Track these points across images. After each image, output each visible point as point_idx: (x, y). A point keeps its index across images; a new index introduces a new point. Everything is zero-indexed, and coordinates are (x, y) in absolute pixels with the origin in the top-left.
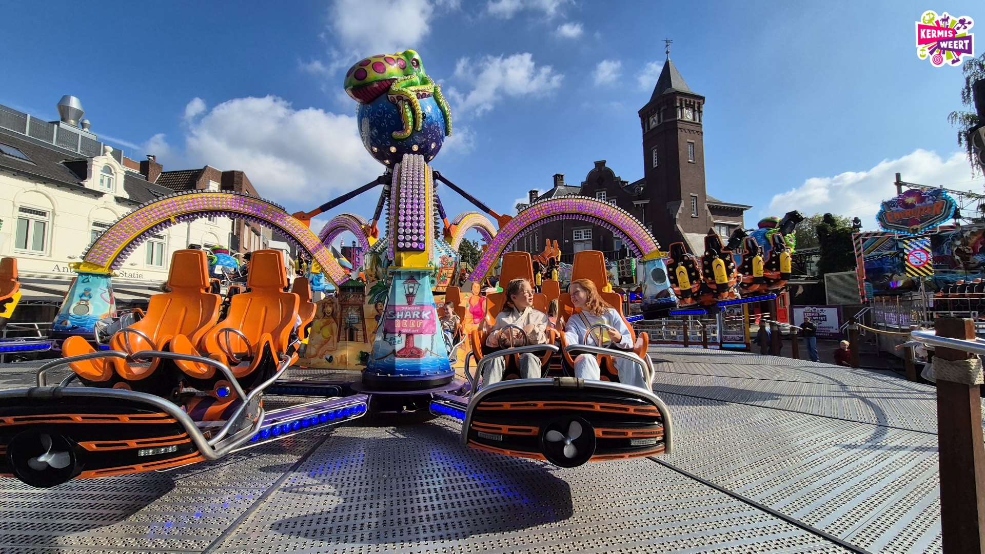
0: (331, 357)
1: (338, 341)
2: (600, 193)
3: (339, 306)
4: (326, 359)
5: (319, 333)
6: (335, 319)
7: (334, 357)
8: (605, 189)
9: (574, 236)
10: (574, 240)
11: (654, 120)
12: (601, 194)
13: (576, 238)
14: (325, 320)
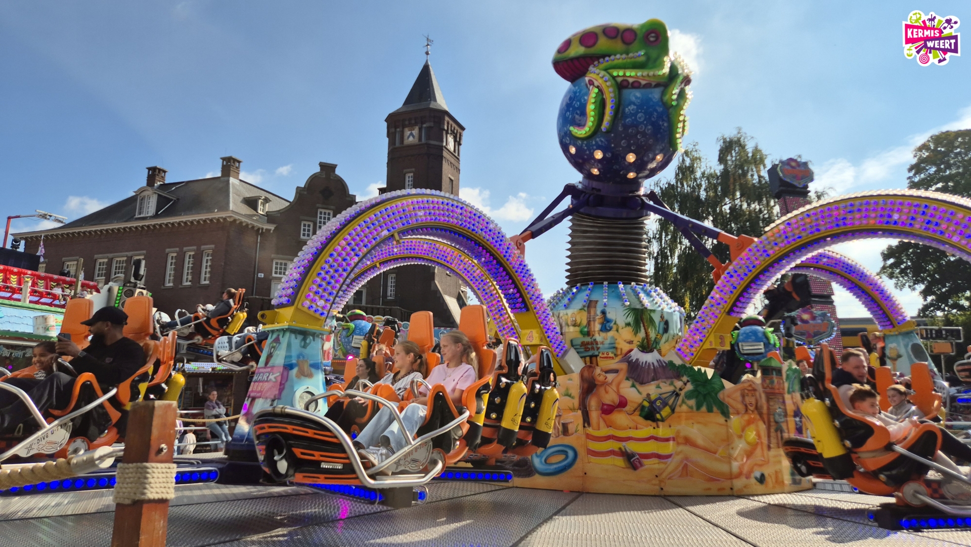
0: (763, 475)
1: (769, 448)
2: (323, 211)
3: (763, 396)
4: (756, 478)
5: (740, 437)
6: (761, 414)
7: (766, 475)
8: (332, 207)
9: (274, 270)
10: (274, 275)
11: (411, 134)
12: (325, 214)
13: (276, 273)
14: (746, 417)
